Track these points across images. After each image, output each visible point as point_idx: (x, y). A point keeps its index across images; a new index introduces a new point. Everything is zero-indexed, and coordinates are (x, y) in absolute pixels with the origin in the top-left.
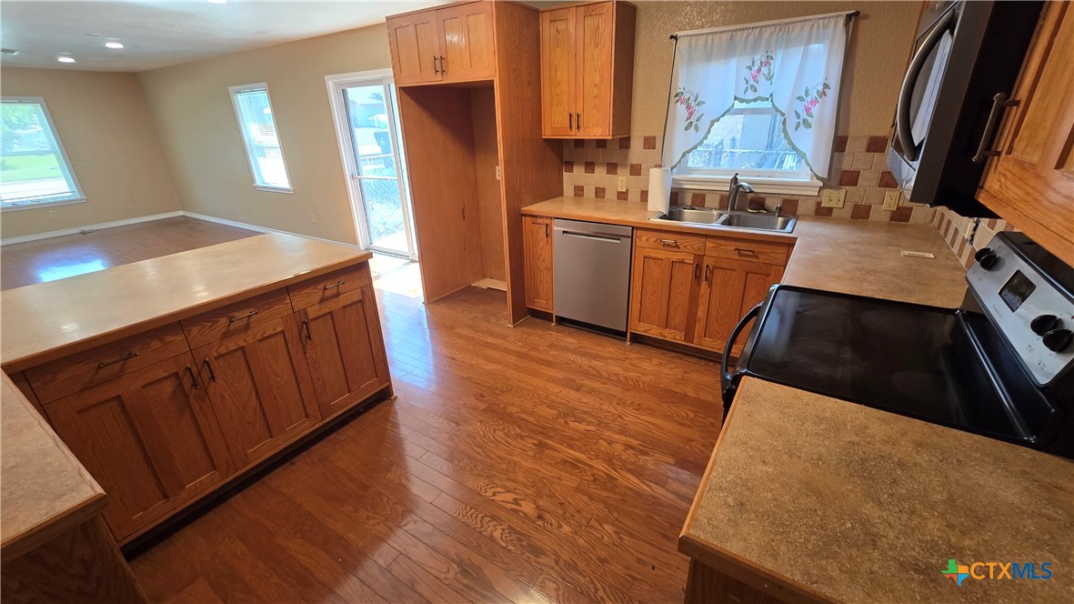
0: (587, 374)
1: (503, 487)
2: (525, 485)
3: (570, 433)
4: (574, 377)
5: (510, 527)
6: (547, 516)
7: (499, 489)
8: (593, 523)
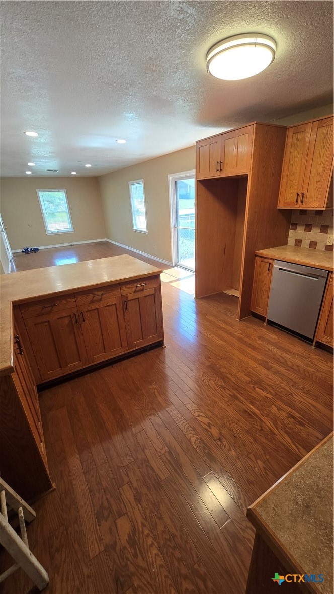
0: (277, 361)
1: (205, 414)
2: (217, 417)
3: (254, 395)
4: (268, 361)
5: (201, 438)
6: (224, 441)
7: (201, 414)
8: (251, 456)
